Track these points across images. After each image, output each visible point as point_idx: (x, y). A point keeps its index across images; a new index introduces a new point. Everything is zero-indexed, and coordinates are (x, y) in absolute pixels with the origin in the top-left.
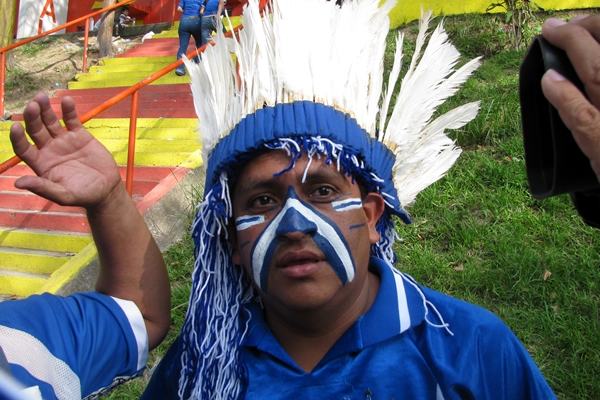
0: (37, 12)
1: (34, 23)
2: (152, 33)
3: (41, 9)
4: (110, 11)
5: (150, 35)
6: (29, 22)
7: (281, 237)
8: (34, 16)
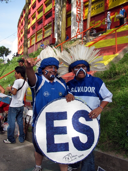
0: (75, 32)
1: (75, 34)
2: (101, 34)
3: (77, 31)
4: (88, 30)
5: (100, 35)
6: (74, 34)
7: (80, 71)
8: (75, 33)
